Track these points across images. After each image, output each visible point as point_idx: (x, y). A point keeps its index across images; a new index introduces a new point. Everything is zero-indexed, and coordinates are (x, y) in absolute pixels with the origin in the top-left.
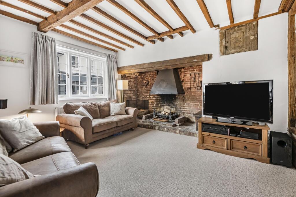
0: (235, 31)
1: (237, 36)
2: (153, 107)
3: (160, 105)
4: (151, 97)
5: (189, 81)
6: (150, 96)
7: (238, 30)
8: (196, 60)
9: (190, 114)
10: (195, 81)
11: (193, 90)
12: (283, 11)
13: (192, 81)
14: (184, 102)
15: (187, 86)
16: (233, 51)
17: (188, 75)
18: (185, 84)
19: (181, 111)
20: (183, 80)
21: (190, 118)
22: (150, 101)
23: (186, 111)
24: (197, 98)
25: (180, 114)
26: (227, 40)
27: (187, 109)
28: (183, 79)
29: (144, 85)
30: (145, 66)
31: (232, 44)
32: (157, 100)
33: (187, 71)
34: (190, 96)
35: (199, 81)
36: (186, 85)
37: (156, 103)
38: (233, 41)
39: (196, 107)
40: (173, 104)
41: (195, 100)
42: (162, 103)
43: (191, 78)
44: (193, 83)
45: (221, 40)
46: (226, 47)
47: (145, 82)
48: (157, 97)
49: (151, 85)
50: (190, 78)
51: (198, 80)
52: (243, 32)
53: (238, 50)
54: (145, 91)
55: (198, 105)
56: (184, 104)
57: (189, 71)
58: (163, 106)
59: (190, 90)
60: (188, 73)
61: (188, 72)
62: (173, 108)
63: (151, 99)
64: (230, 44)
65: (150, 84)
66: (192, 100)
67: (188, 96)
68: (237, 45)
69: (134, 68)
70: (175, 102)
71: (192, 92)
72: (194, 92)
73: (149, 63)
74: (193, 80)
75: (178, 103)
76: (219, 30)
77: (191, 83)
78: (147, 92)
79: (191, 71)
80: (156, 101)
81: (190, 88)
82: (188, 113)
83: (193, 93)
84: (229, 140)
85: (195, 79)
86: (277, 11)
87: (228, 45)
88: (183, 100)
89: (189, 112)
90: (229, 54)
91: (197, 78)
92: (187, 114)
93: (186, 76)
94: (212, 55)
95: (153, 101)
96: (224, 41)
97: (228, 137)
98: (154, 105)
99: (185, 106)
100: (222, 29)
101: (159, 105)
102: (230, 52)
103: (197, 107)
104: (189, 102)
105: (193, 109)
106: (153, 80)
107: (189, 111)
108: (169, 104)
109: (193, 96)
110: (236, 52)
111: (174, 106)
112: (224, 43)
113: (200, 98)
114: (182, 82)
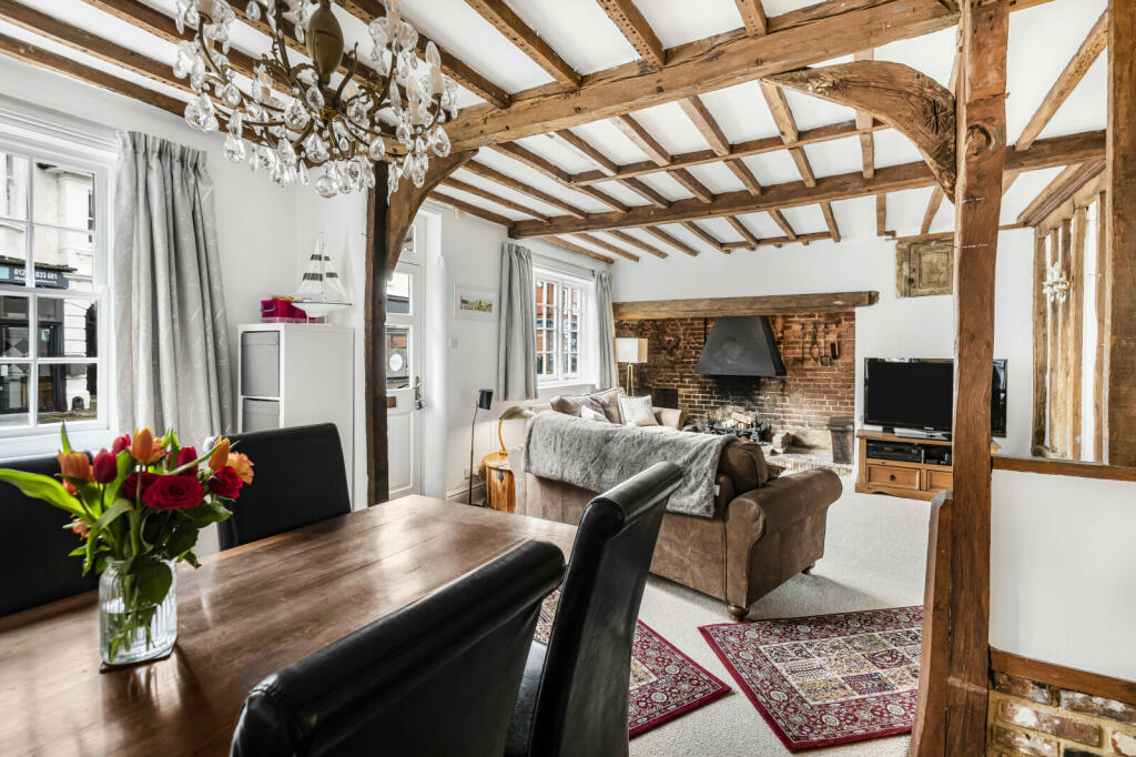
0: (931, 249)
1: (935, 261)
2: (690, 407)
3: (715, 403)
4: (687, 380)
5: (798, 343)
6: (682, 377)
7: (938, 248)
8: (839, 303)
9: (800, 427)
10: (814, 342)
11: (809, 365)
12: (1026, 224)
13: (807, 342)
14: (783, 395)
15: (794, 353)
16: (926, 290)
17: (797, 327)
18: (786, 348)
19: (776, 418)
20: (782, 338)
21: (801, 437)
22: (681, 391)
23: (790, 418)
24: (819, 386)
25: (773, 425)
26: (913, 266)
27: (791, 412)
28: (780, 335)
29: (665, 349)
30: (701, 306)
31: (924, 276)
32: (703, 389)
33: (793, 317)
34: (800, 380)
35: (825, 342)
36: (790, 351)
37: (703, 397)
38: (925, 269)
39: (816, 408)
40: (752, 400)
41: (813, 391)
42: (718, 398)
43: (805, 335)
44: (811, 348)
45: (900, 264)
46: (911, 281)
47: (667, 339)
48: (706, 383)
49: (685, 348)
50: (800, 334)
51: (822, 341)
52: (947, 254)
53: (937, 290)
54: (666, 363)
55: (823, 403)
56: (784, 401)
57: (799, 316)
58: (722, 404)
59: (800, 366)
60: (795, 322)
61: (796, 319)
62: (753, 410)
63: (684, 387)
64: (920, 275)
65: (681, 344)
66: (807, 391)
67: (795, 380)
68: (935, 278)
69: (666, 309)
70: (759, 395)
71: (807, 370)
72: (811, 370)
73: (711, 299)
74: (808, 338)
75: (766, 397)
76: (896, 241)
77: (803, 348)
78: (673, 368)
79: (805, 316)
80: (700, 392)
81: (802, 360)
82: (794, 424)
83: (808, 373)
84: (924, 472)
85: (815, 337)
86: (1014, 222)
87: (914, 276)
88: (782, 390)
89: (796, 421)
90: (917, 295)
91: (820, 334)
92: (791, 427)
93: (790, 328)
94: (877, 293)
95: (691, 392)
96: (905, 266)
97: (922, 466)
98: (694, 402)
99: (787, 406)
100: (901, 241)
101: (709, 402)
102: (920, 291)
103: (821, 408)
104: (797, 395)
105: (809, 413)
106: (691, 334)
107: (799, 418)
108: (742, 400)
109: (809, 380)
110: (931, 294)
111: (757, 405)
112: (906, 271)
113: (827, 386)
114: (779, 343)
